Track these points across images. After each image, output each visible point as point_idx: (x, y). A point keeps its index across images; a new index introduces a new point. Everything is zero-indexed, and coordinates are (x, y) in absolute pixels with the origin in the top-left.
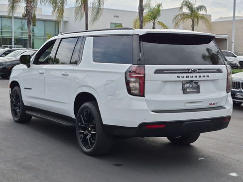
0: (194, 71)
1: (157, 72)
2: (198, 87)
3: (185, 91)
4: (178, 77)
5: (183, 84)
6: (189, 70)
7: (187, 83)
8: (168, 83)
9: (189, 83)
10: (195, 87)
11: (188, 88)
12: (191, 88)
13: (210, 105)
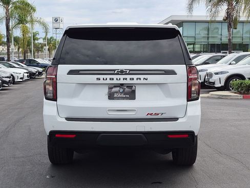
0: (122, 72)
1: (71, 72)
2: (134, 92)
3: (111, 97)
4: (98, 79)
5: (110, 88)
6: (114, 70)
7: (115, 87)
8: (88, 86)
9: (119, 86)
11: (117, 92)
12: (121, 93)
13: (149, 116)
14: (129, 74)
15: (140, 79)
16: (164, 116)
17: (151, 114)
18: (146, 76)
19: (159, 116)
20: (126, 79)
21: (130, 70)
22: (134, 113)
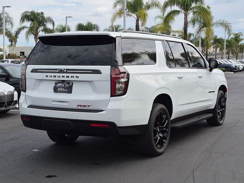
0: (61, 71)
1: (34, 71)
2: (71, 87)
3: (56, 90)
4: (47, 76)
5: (56, 84)
6: (57, 70)
7: (59, 83)
8: (43, 81)
9: (61, 82)
10: (68, 87)
11: (60, 87)
12: (63, 88)
13: (79, 107)
14: (66, 72)
15: (73, 77)
16: (90, 108)
17: (81, 106)
18: (77, 75)
19: (87, 108)
20: (64, 77)
21: (67, 70)
22: (68, 104)
